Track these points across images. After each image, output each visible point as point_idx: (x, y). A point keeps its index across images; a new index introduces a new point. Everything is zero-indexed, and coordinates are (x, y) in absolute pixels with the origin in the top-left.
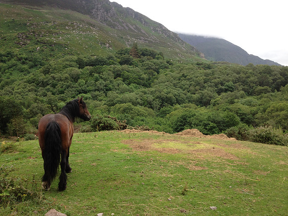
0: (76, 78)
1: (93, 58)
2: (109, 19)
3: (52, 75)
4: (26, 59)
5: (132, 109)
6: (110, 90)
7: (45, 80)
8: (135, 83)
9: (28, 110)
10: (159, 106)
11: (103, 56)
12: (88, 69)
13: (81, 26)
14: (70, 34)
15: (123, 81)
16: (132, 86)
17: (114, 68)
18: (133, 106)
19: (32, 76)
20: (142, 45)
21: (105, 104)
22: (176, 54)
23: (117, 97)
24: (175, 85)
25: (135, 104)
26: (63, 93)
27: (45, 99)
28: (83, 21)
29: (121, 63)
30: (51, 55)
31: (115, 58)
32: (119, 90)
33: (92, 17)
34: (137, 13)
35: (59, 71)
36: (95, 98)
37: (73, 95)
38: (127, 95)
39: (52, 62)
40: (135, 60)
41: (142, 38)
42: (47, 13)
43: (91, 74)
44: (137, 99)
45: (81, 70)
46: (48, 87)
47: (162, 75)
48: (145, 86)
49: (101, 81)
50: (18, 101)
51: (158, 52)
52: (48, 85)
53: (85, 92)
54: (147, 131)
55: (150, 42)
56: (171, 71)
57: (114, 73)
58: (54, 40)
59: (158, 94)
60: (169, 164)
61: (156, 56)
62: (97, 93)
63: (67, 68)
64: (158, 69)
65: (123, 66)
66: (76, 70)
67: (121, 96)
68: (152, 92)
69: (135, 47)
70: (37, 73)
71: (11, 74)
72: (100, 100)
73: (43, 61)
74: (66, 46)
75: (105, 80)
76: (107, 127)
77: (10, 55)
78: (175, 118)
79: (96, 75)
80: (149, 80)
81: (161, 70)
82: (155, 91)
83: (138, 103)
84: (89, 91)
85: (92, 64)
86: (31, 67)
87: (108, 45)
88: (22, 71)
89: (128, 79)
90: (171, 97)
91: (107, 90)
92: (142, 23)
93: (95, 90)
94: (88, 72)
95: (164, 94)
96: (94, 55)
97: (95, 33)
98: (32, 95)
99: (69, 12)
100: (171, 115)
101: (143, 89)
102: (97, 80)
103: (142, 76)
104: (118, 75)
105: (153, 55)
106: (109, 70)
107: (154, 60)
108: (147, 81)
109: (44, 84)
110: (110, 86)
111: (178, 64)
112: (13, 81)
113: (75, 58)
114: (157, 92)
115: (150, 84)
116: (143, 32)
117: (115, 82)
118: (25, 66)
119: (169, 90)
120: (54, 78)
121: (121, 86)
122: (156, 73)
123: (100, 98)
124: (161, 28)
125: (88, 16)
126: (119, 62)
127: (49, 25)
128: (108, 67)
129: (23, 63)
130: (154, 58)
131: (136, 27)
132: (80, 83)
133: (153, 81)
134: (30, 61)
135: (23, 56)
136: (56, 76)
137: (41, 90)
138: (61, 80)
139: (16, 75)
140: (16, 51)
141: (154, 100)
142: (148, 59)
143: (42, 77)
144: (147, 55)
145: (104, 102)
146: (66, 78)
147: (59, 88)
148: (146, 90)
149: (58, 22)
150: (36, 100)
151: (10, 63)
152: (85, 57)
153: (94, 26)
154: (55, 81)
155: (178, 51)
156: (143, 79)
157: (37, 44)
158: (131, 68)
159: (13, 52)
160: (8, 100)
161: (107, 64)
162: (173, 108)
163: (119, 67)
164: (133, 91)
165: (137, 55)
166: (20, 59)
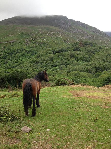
0: (51, 59)
1: (60, 48)
2: (68, 28)
3: (41, 58)
4: (29, 51)
5: (79, 74)
6: (68, 64)
7: (37, 61)
8: (81, 60)
9: (30, 76)
10: (94, 72)
11: (65, 47)
12: (57, 54)
13: (54, 33)
14: (49, 37)
15: (75, 59)
16: (80, 61)
17: (70, 53)
18: (80, 72)
19: (32, 59)
20: (85, 39)
21: (66, 72)
22: (105, 43)
23: (72, 68)
24: (104, 60)
25: (81, 71)
26: (46, 67)
27: (38, 70)
28: (55, 30)
29: (74, 50)
30: (40, 49)
31: (71, 48)
32: (73, 64)
33: (59, 28)
34: (83, 23)
35: (44, 56)
36: (61, 68)
37: (50, 68)
38: (77, 67)
39: (41, 52)
40: (82, 48)
41: (85, 36)
42: (38, 28)
43: (59, 57)
44: (82, 68)
45: (54, 55)
46: (39, 64)
47: (96, 55)
48: (87, 61)
49: (64, 60)
50: (25, 71)
51: (94, 43)
52: (39, 63)
53: (56, 66)
54: (84, 86)
55: (89, 38)
56: (102, 53)
57: (70, 55)
58: (41, 41)
59: (94, 65)
60: (91, 104)
61: (93, 45)
62: (62, 66)
63: (47, 54)
64: (94, 52)
65: (75, 51)
66: (52, 55)
67: (74, 67)
68: (90, 64)
69: (81, 41)
70: (34, 58)
71: (22, 58)
72: (64, 70)
73: (36, 52)
74: (47, 43)
75: (66, 59)
76: (63, 84)
77: (22, 49)
78: (104, 78)
79: (61, 57)
80: (89, 58)
81: (96, 52)
82: (92, 64)
83: (83, 71)
84: (58, 65)
85: (59, 51)
86: (32, 55)
87: (67, 41)
88: (27, 57)
89: (77, 58)
90: (101, 67)
91: (67, 64)
92: (85, 28)
93: (61, 65)
94: (57, 55)
95: (97, 65)
96: (60, 47)
97: (61, 36)
98: (32, 68)
99: (48, 26)
100: (101, 77)
101: (86, 63)
102: (62, 60)
103: (85, 56)
104: (72, 56)
105: (91, 45)
106: (68, 54)
107: (92, 47)
108: (88, 59)
109: (37, 63)
110: (68, 62)
111: (105, 49)
112: (23, 62)
113: (51, 49)
114: (93, 64)
115: (89, 60)
116: (86, 33)
117: (71, 60)
118: (29, 55)
119: (100, 63)
120: (41, 60)
121: (74, 62)
122: (93, 54)
123: (63, 69)
124: (96, 30)
125: (57, 28)
126: (73, 50)
127: (39, 33)
128: (67, 53)
129: (28, 53)
130: (92, 46)
131: (82, 30)
132: (53, 62)
133: (91, 59)
134: (31, 52)
135: (28, 50)
136: (42, 59)
137: (36, 66)
138: (45, 60)
139: (25, 59)
140: (24, 47)
141: (92, 69)
142: (89, 47)
143: (36, 59)
144: (88, 45)
145: (65, 71)
146: (47, 60)
147: (44, 64)
148: (87, 63)
149: (43, 32)
150: (33, 71)
151: (22, 53)
152: (56, 48)
153: (60, 32)
154: (42, 61)
155: (105, 41)
156: (86, 58)
157: (34, 43)
158: (79, 52)
159: (23, 48)
160: (21, 71)
161: (67, 51)
162: (103, 73)
163: (73, 52)
164: (80, 65)
165: (82, 45)
166: (26, 51)
